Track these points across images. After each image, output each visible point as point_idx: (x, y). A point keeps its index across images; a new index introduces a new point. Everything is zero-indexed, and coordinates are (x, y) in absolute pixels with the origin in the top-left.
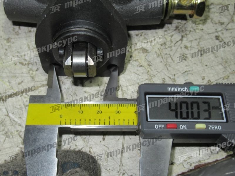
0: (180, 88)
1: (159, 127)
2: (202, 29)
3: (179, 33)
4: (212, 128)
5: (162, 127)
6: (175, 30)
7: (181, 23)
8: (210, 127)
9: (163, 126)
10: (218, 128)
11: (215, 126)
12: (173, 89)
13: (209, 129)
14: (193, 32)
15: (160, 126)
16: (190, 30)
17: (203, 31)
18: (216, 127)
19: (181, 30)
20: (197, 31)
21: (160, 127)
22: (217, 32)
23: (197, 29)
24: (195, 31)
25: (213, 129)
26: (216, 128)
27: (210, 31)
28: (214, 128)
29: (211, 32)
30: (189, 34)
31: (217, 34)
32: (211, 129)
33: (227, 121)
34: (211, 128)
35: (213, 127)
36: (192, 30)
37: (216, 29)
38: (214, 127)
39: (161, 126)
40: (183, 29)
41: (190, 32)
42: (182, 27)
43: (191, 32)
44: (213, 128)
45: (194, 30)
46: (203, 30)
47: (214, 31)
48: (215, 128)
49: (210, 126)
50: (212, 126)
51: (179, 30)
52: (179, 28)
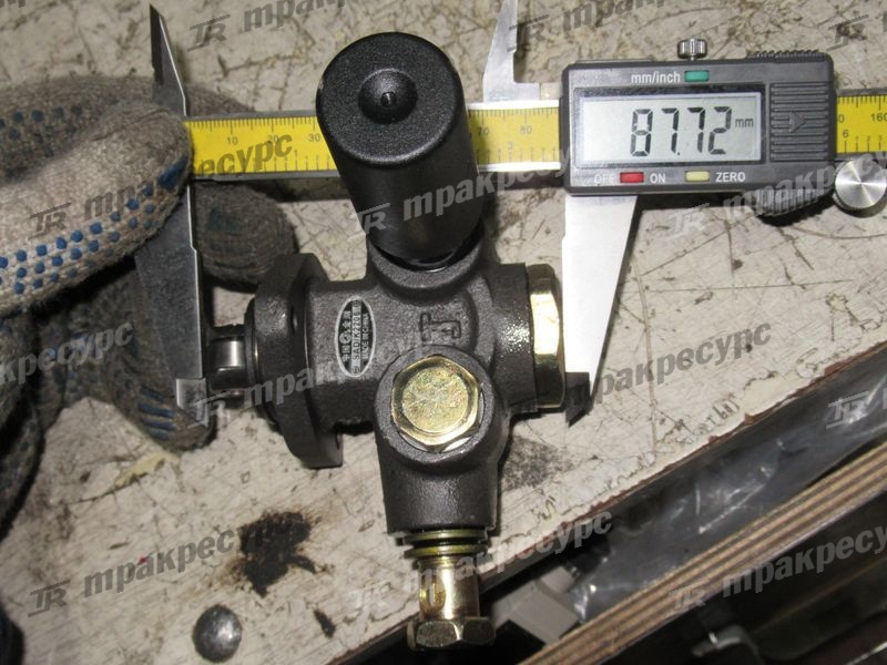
2: (797, 17)
3: (740, 45)
4: (724, 177)
6: (728, 41)
7: (740, 18)
11: (731, 173)
14: (774, 32)
16: (766, 30)
17: (802, 22)
18: (733, 175)
19: (742, 38)
20: (786, 26)
22: (840, 14)
23: (784, 22)
24: (782, 28)
27: (821, 18)
29: (825, 19)
30: (765, 42)
31: (840, 20)
35: (726, 175)
36: (772, 27)
37: (837, 7)
38: (729, 175)
40: (749, 32)
41: (767, 37)
42: (745, 26)
43: (771, 36)
45: (779, 26)
46: (800, 19)
47: (832, 12)
49: (720, 174)
51: (737, 38)
52: (738, 33)
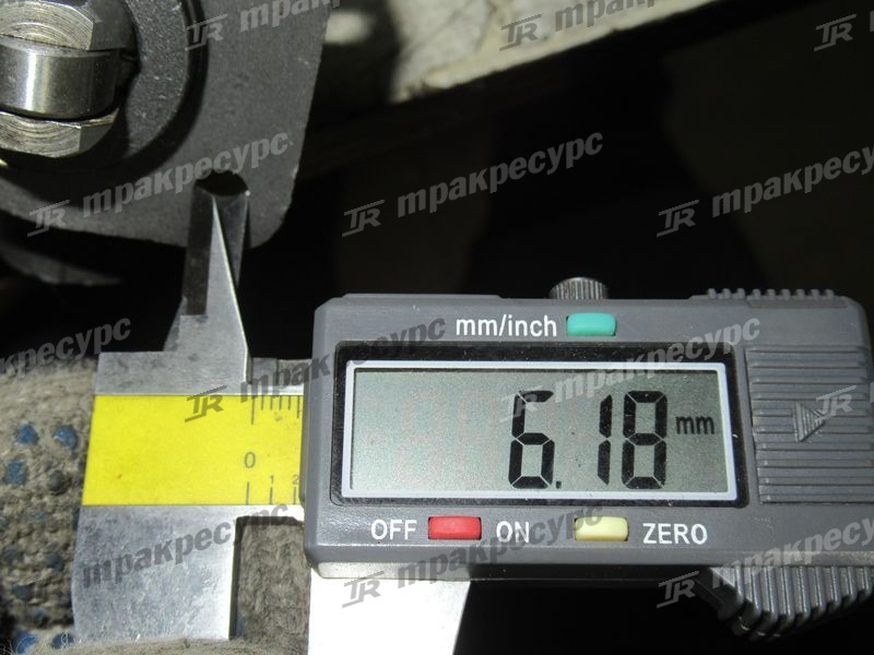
0: (518, 323)
1: (393, 530)
4: (661, 534)
5: (407, 530)
8: (649, 533)
9: (411, 526)
10: (689, 536)
11: (676, 526)
12: (484, 325)
13: (646, 541)
15: (396, 526)
18: (681, 529)
21: (398, 530)
25: (662, 542)
26: (683, 534)
28: (671, 537)
32: (654, 542)
33: (742, 500)
34: (655, 536)
35: (664, 529)
38: (671, 530)
39: (402, 527)
44: (665, 538)
48: (677, 533)
49: (653, 526)
50: (661, 526)
